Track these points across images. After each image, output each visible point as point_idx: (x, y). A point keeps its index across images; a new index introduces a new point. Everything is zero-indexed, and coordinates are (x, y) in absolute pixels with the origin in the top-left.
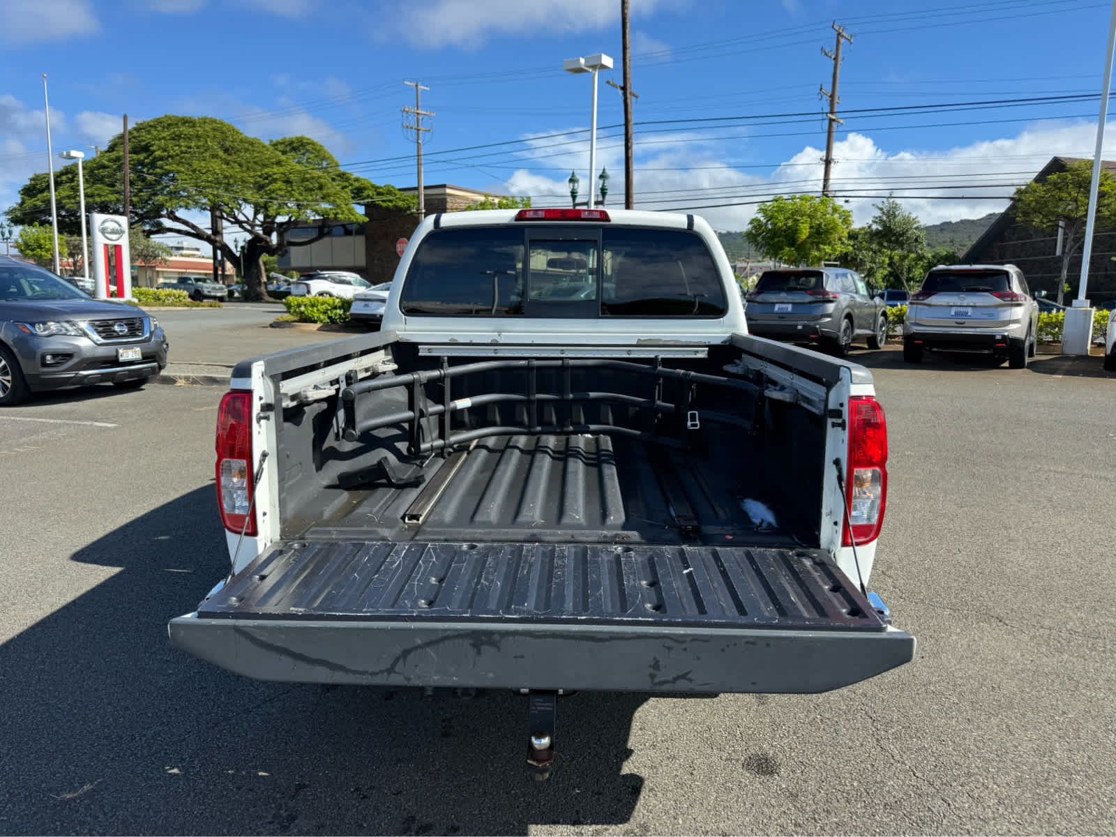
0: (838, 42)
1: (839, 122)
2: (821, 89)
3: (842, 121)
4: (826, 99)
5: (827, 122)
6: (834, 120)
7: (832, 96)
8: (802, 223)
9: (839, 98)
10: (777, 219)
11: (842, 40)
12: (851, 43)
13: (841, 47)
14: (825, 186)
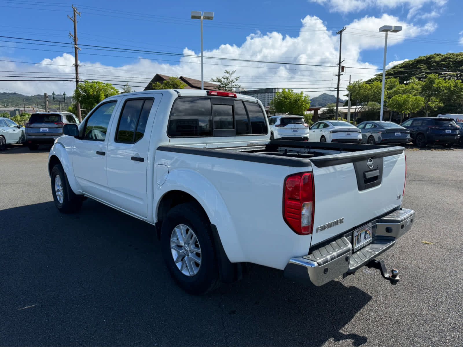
0: (74, 14)
1: (79, 49)
2: (70, 33)
3: (80, 49)
4: (72, 38)
5: (74, 49)
6: (77, 48)
7: (75, 37)
8: (101, 93)
9: (77, 39)
10: (90, 90)
11: (76, 14)
12: (80, 16)
13: (76, 16)
14: (77, 77)
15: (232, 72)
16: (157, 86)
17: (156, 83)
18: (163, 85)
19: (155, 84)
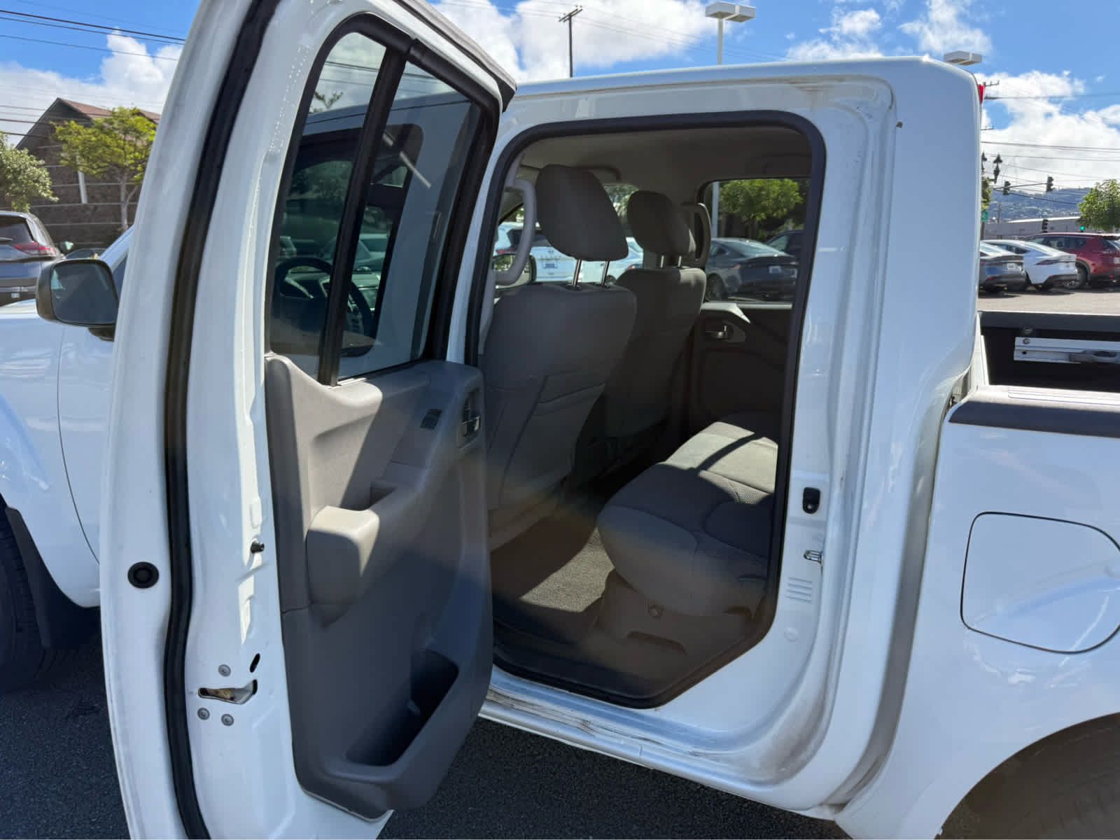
15: (333, 97)
16: (70, 133)
17: (66, 123)
18: (90, 131)
19: (64, 126)
